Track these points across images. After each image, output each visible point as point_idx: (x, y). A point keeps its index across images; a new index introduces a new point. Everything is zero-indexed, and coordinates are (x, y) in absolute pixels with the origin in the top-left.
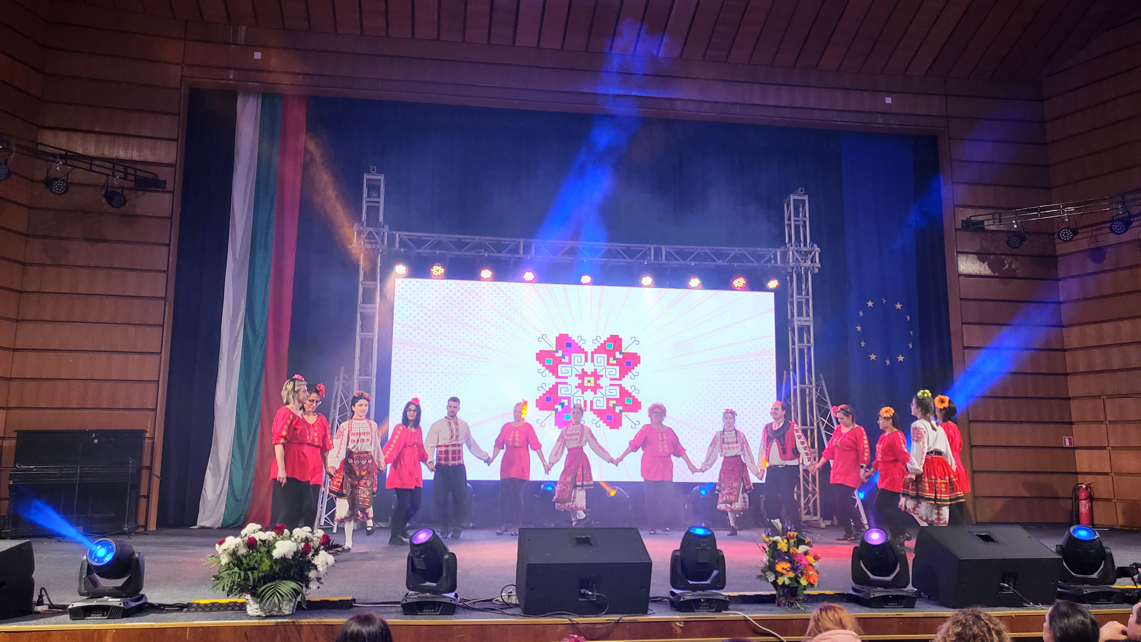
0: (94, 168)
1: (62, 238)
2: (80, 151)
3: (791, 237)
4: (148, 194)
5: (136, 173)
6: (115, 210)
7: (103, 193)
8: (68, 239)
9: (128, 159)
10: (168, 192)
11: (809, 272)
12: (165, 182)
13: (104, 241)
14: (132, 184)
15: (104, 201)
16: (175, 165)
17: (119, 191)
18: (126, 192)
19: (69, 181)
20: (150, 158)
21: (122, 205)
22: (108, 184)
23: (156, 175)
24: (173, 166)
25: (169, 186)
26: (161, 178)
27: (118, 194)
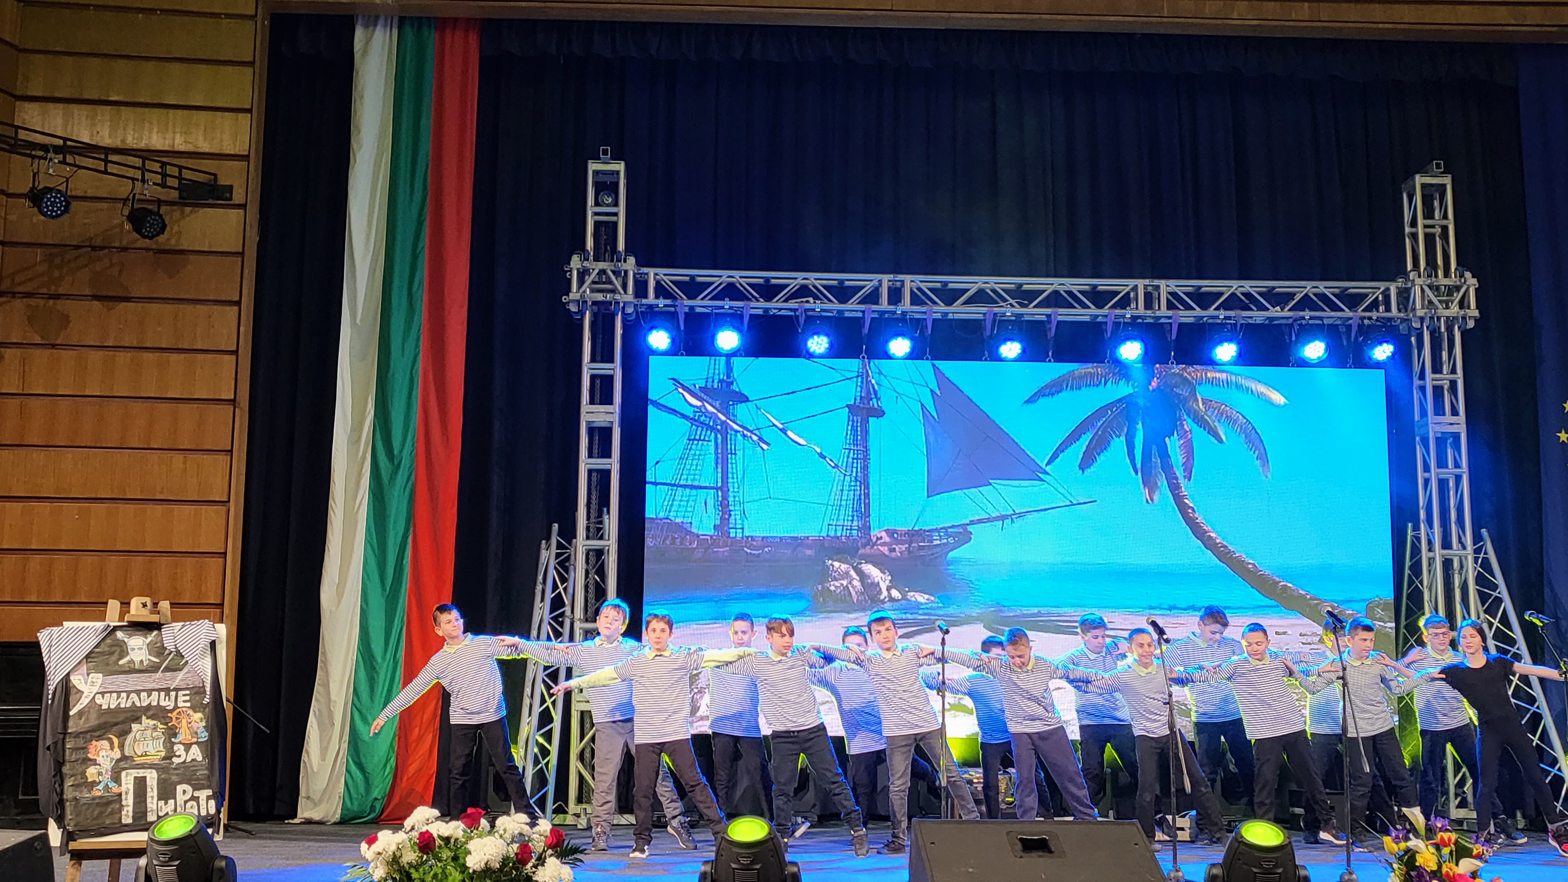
0: (112, 168)
1: (57, 297)
2: (85, 138)
3: (1419, 260)
4: (202, 211)
5: (180, 173)
6: (146, 243)
7: (126, 212)
8: (68, 296)
9: (166, 148)
10: (239, 206)
11: (1456, 327)
12: (231, 187)
13: (127, 299)
14: (174, 195)
15: (128, 226)
16: (248, 156)
17: (153, 207)
18: (164, 209)
19: (69, 193)
20: (205, 147)
21: (158, 235)
22: (134, 195)
23: (215, 175)
24: (245, 158)
25: (238, 197)
26: (223, 181)
27: (150, 212)
